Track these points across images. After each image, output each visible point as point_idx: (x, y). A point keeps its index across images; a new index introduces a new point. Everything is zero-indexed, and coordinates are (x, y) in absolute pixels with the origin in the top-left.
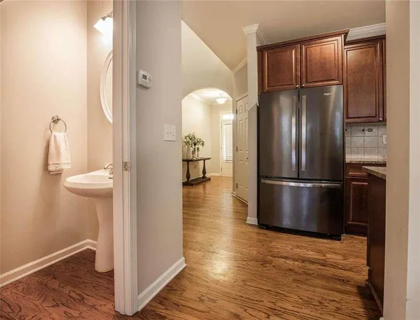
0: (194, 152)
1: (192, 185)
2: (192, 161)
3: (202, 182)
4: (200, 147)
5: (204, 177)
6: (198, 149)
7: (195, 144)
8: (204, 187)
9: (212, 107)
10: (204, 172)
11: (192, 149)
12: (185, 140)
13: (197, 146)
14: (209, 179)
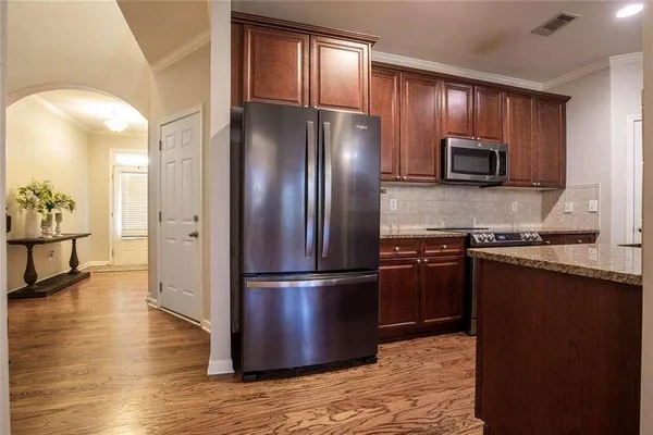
0: (46, 223)
1: (43, 295)
2: (41, 242)
3: (70, 284)
4: (65, 212)
5: (73, 272)
6: (58, 216)
7: (50, 207)
8: (75, 296)
9: (92, 137)
10: (74, 261)
11: (40, 217)
12: (22, 197)
13: (54, 211)
14: (87, 275)
